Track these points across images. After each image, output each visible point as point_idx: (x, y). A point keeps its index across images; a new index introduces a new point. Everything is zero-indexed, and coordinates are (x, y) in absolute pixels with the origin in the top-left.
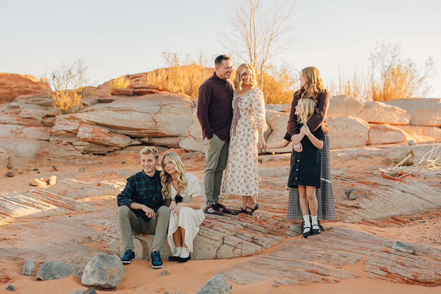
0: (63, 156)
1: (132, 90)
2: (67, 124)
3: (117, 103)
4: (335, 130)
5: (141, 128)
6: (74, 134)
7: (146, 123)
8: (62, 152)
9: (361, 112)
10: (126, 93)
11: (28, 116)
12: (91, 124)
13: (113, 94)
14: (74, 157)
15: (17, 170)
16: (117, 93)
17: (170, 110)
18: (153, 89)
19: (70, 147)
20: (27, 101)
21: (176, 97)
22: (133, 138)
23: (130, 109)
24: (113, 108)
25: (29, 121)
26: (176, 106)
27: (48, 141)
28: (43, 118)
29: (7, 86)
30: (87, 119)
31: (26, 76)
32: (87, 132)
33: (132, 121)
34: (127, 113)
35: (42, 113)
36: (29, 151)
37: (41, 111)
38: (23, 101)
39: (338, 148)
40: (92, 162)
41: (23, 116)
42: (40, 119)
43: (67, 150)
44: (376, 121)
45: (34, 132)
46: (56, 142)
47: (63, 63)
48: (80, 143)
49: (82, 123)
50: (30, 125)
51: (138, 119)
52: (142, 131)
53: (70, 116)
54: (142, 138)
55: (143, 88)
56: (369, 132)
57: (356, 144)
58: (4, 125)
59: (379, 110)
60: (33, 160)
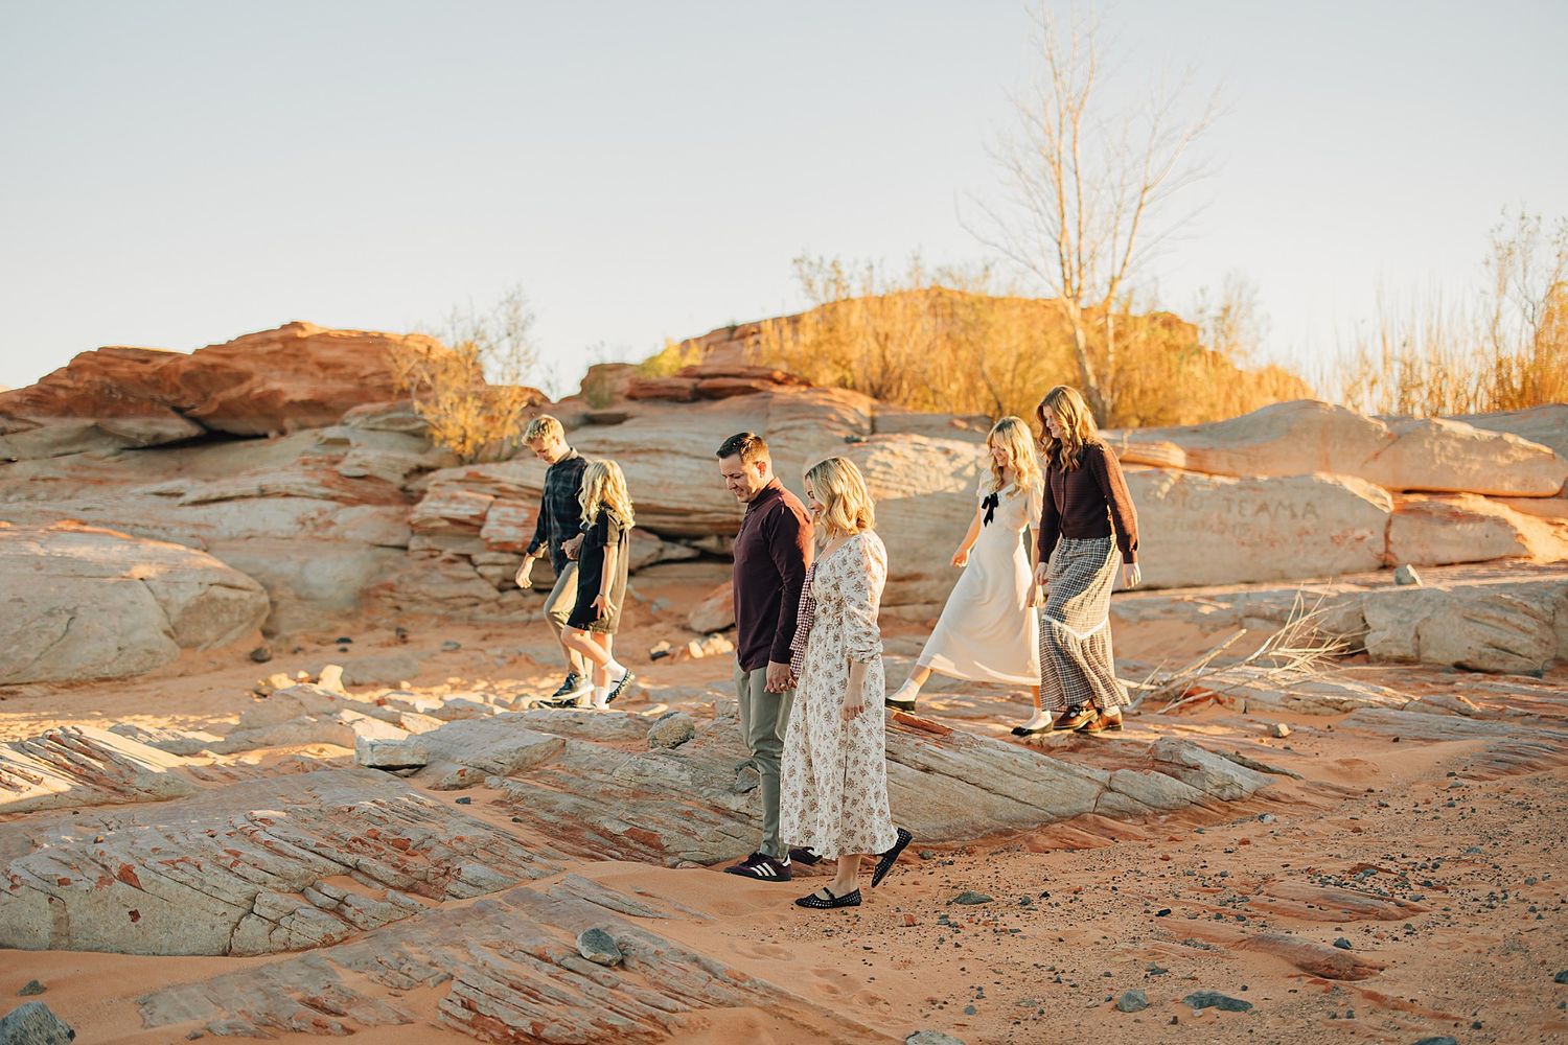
0: (440, 595)
1: (688, 383)
2: (454, 498)
3: (636, 426)
4: (1264, 518)
5: (689, 506)
6: (471, 527)
7: (704, 491)
8: (439, 584)
9: (1377, 455)
10: (672, 393)
11: (361, 472)
12: (531, 496)
13: (631, 397)
14: (473, 601)
15: (288, 640)
16: (642, 393)
17: (784, 450)
18: (755, 377)
19: (464, 569)
20: (372, 423)
21: (815, 408)
22: (668, 537)
23: (661, 447)
24: (612, 444)
25: (360, 489)
26: (804, 436)
27: (405, 548)
28: (406, 476)
29: (350, 370)
30: (517, 480)
31: (406, 338)
32: (511, 524)
33: (661, 484)
34: (648, 462)
35: (404, 460)
36: (342, 581)
37: (399, 455)
38: (361, 422)
39: (1272, 580)
40: (526, 616)
41: (345, 472)
42: (397, 480)
43: (453, 577)
44: (1434, 486)
45: (364, 521)
46: (426, 554)
47: (455, 308)
48: (490, 556)
49: (501, 493)
50: (363, 500)
51: (681, 478)
52: (695, 518)
53: (469, 474)
54: (700, 537)
55: (725, 376)
56: (1389, 523)
57: (1342, 564)
58: (282, 501)
59: (1443, 447)
60: (350, 609)
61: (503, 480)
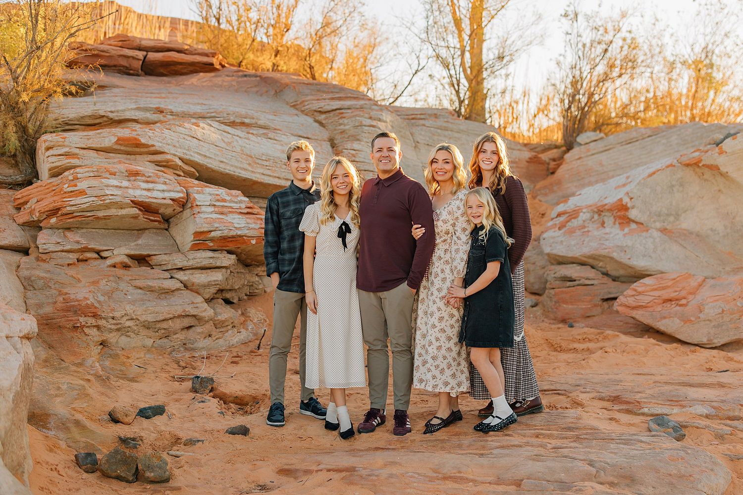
8: (137, 300)
61: (166, 151)
